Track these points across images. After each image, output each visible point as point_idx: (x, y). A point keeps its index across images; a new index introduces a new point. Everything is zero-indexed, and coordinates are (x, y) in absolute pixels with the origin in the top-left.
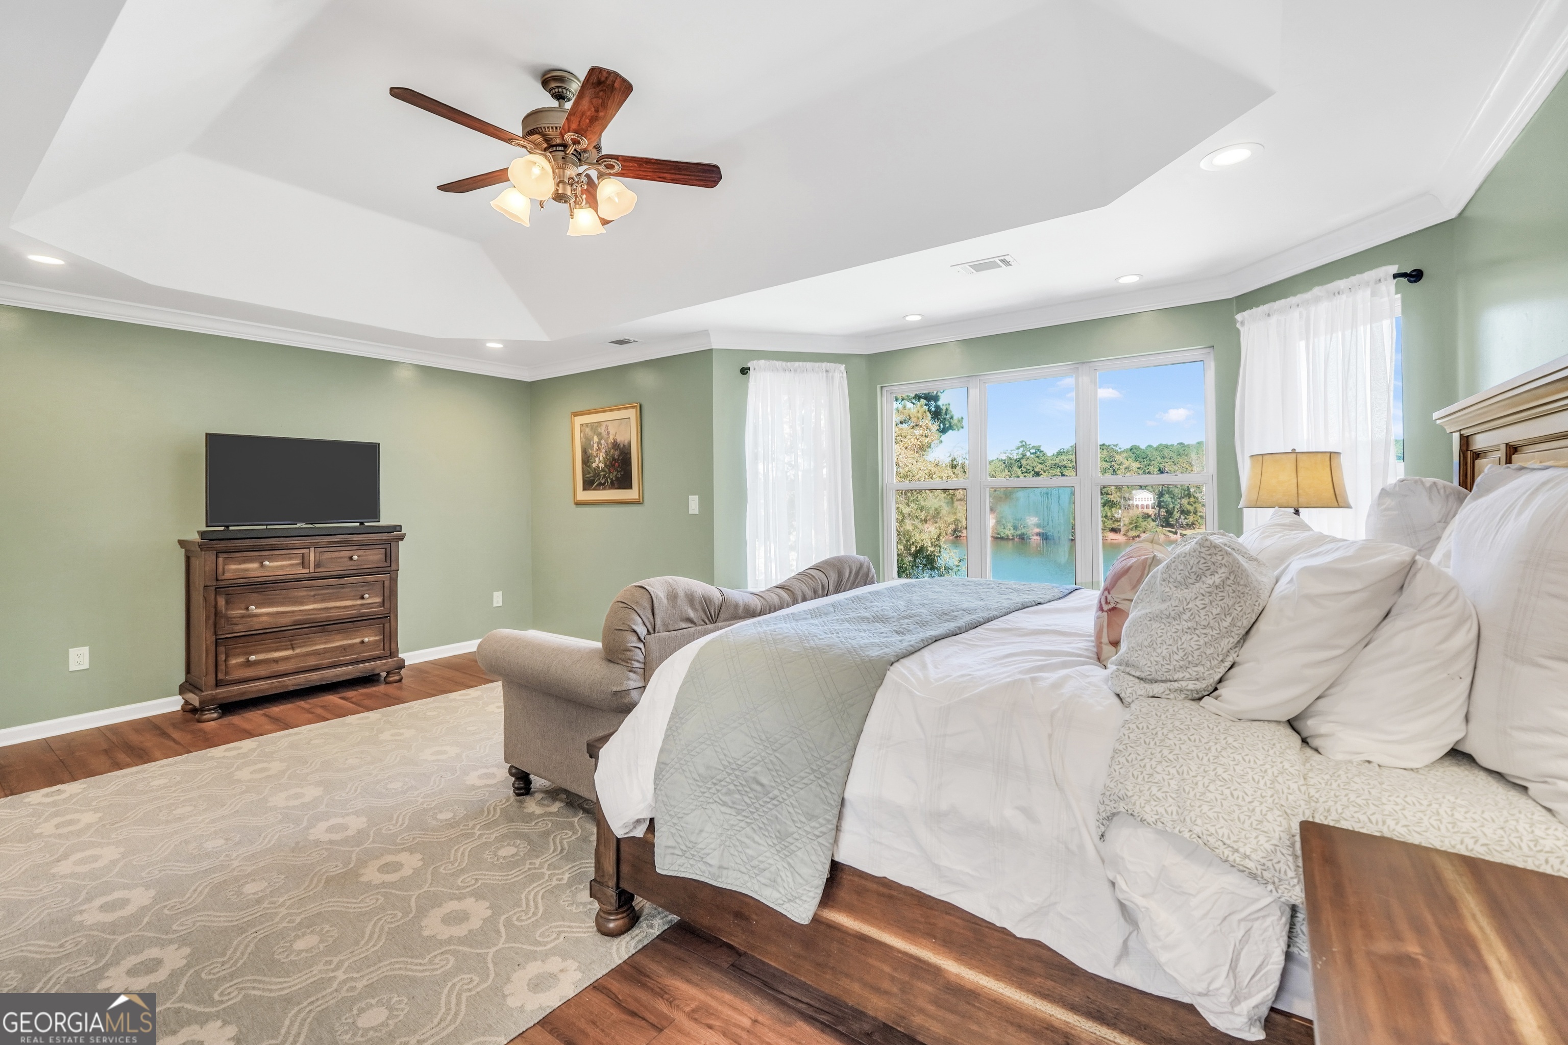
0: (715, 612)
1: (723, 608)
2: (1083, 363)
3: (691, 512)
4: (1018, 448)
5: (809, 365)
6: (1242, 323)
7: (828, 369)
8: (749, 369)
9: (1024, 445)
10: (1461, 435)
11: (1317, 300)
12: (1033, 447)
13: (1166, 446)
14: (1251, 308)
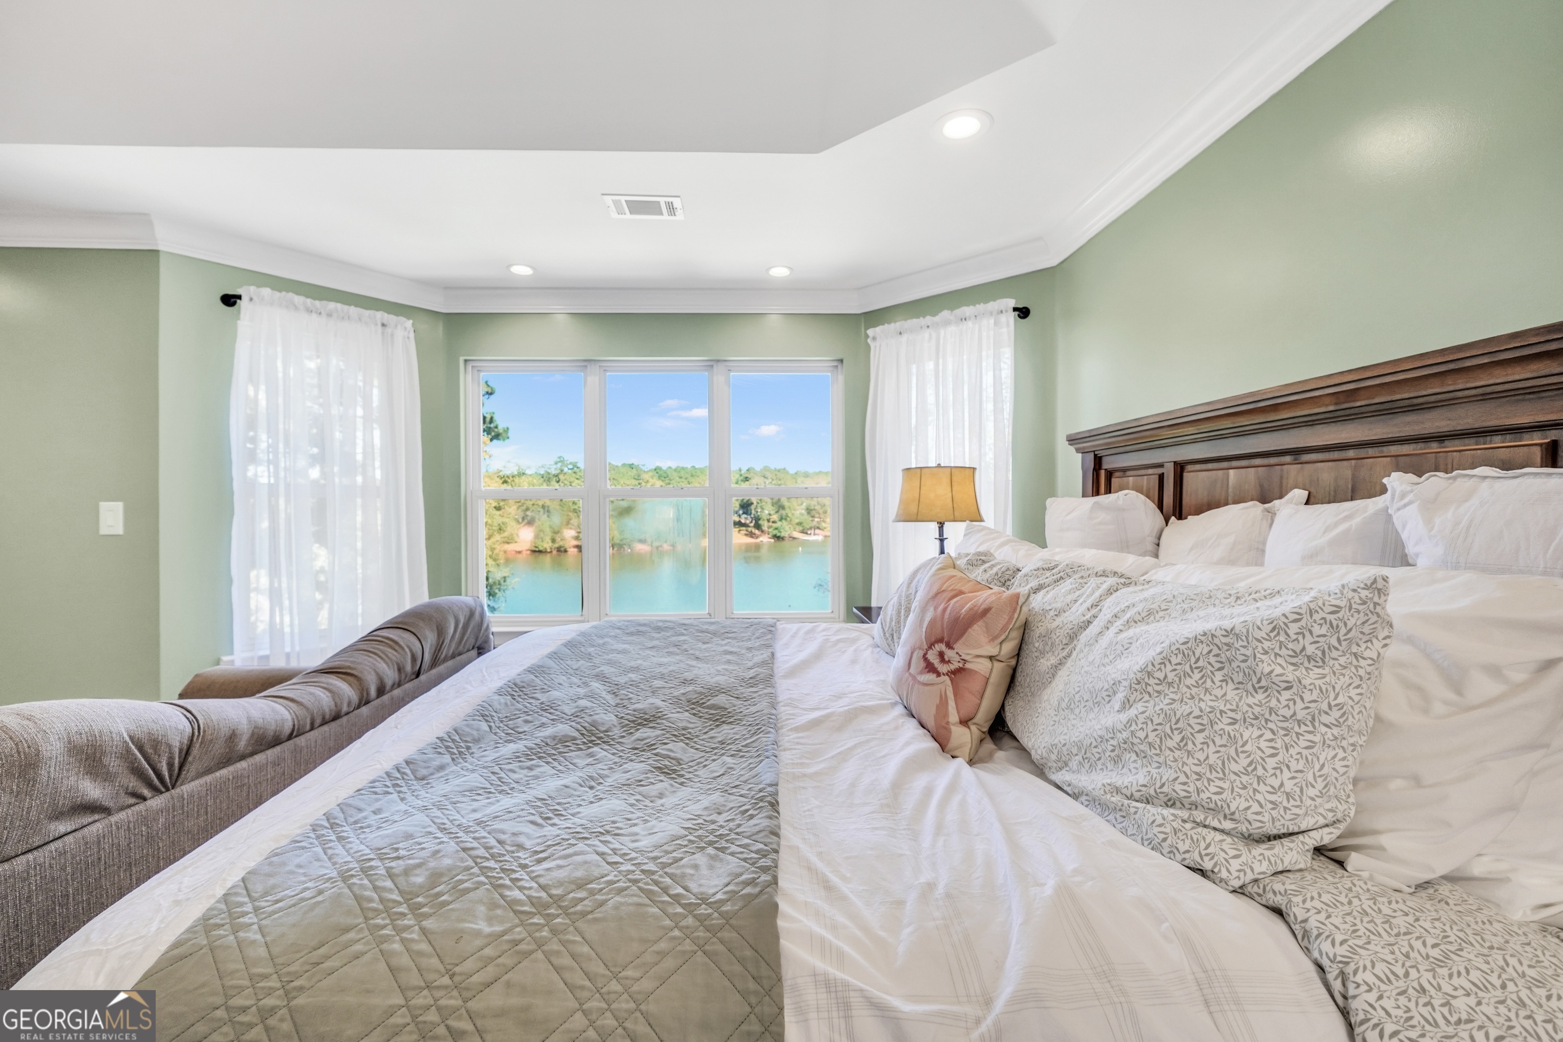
0: (170, 765)
1: (195, 751)
2: (718, 361)
3: (104, 530)
4: (556, 463)
5: (353, 310)
6: (874, 339)
7: (385, 322)
8: (239, 297)
9: (561, 460)
10: (1095, 455)
11: (947, 323)
12: (571, 463)
13: (683, 468)
14: (883, 324)
